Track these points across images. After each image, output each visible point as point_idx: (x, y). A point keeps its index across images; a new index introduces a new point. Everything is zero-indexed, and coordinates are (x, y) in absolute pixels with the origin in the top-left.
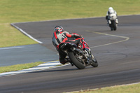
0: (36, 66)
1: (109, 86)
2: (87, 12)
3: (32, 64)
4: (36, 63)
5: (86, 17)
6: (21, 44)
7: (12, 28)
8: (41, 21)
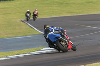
0: (40, 50)
1: (92, 63)
2: (76, 11)
3: (37, 48)
4: (40, 48)
5: (75, 15)
6: (29, 34)
7: (22, 23)
8: (44, 18)
